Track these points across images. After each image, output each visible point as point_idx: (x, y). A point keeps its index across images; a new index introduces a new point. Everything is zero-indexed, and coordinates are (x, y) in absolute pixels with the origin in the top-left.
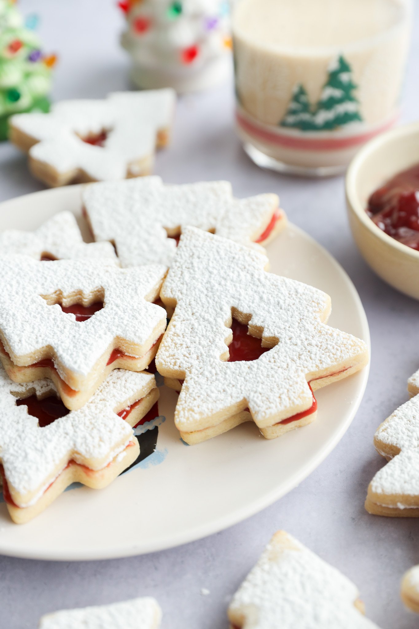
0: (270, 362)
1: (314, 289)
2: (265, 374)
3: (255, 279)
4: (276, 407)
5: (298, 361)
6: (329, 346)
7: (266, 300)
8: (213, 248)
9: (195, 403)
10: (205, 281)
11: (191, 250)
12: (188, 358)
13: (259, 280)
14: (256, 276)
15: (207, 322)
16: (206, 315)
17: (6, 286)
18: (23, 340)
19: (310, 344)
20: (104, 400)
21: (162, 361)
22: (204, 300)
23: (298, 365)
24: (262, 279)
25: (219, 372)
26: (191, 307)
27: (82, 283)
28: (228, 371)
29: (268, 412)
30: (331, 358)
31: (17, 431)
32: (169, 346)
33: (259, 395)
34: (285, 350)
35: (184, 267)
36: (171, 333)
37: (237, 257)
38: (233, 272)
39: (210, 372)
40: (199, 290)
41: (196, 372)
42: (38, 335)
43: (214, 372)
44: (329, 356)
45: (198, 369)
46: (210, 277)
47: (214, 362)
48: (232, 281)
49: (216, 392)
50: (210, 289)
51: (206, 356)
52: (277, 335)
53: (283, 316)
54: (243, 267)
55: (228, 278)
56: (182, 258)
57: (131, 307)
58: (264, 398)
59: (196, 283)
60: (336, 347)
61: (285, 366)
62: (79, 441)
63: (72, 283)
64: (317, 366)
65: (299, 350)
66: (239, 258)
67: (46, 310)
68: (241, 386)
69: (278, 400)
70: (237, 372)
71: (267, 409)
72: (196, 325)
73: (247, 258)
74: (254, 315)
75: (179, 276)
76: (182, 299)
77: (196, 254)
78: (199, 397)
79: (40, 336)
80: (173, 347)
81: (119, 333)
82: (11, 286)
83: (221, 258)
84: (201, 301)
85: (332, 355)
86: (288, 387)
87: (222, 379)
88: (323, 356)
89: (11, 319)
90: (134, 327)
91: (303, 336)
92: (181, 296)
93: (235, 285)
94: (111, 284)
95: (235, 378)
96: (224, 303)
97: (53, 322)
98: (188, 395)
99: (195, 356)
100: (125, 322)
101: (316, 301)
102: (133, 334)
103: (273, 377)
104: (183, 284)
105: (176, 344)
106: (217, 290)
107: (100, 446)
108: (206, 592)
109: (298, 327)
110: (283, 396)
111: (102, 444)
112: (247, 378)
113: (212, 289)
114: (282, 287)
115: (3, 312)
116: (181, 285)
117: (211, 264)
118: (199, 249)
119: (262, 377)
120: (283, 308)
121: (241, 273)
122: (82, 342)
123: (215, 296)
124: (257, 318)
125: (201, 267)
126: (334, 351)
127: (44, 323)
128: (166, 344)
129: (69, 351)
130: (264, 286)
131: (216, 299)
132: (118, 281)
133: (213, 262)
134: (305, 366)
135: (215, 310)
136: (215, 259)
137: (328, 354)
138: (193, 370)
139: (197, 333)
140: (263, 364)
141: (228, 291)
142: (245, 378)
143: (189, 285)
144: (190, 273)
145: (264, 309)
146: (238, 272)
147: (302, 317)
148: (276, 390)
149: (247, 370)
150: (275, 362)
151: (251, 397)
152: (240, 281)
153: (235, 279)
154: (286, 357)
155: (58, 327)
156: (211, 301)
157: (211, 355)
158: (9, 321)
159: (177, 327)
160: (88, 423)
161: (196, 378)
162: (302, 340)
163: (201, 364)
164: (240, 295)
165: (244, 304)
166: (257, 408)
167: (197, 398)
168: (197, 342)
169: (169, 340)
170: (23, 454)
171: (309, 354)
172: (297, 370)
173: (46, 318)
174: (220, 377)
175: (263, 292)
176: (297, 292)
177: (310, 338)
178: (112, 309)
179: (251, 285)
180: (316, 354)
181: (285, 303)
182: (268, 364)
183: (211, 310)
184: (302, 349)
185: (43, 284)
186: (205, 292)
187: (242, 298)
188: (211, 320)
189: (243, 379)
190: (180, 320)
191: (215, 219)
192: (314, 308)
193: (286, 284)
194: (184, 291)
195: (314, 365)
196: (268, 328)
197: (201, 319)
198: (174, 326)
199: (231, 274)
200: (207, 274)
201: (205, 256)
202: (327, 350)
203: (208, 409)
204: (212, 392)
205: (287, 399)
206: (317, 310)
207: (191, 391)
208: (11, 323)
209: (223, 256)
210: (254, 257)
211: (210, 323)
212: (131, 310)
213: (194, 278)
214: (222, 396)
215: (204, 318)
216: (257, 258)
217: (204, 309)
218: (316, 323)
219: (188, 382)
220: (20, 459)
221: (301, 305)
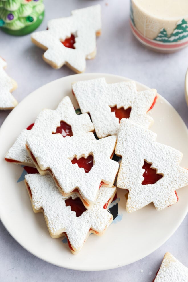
0: (161, 185)
1: (176, 150)
2: (159, 191)
3: (153, 147)
4: (164, 206)
5: (171, 185)
6: (183, 178)
7: (158, 157)
8: (134, 130)
9: (134, 204)
10: (133, 147)
11: (125, 131)
12: (129, 183)
13: (154, 147)
14: (153, 145)
15: (135, 167)
16: (134, 163)
17: (54, 155)
18: (67, 185)
19: (176, 177)
20: (99, 202)
21: (119, 185)
22: (133, 156)
23: (172, 187)
24: (155, 146)
25: (141, 190)
26: (128, 160)
27: (84, 151)
28: (145, 190)
29: (161, 208)
30: (184, 183)
31: (69, 220)
32: (121, 178)
33: (158, 201)
34: (166, 180)
35: (123, 140)
36: (121, 172)
37: (144, 135)
38: (143, 143)
39: (138, 190)
40: (131, 152)
41: (133, 190)
42: (72, 182)
43: (140, 190)
44: (183, 182)
45: (133, 188)
46: (134, 145)
47: (139, 186)
48: (143, 147)
49: (141, 199)
50: (135, 151)
51: (136, 183)
52: (163, 173)
53: (165, 164)
54: (147, 140)
55: (142, 146)
56: (122, 136)
57: (105, 164)
58: (160, 202)
59: (129, 148)
60: (186, 178)
61: (167, 188)
62: (93, 224)
63: (80, 151)
64: (179, 187)
65: (171, 179)
66: (145, 136)
67: (73, 167)
68: (150, 196)
69: (165, 203)
70: (149, 190)
71: (161, 207)
72: (131, 168)
73: (149, 136)
74: (153, 163)
75: (122, 144)
76: (124, 156)
77: (128, 134)
78: (135, 201)
79: (73, 182)
80: (123, 179)
81: (103, 178)
82: (56, 155)
83: (138, 136)
84: (132, 157)
85: (184, 182)
86: (168, 197)
87: (143, 193)
88: (181, 183)
89: (60, 174)
90: (108, 175)
91: (173, 173)
92: (123, 154)
93: (144, 149)
94: (95, 151)
95: (148, 193)
96: (141, 158)
97: (76, 174)
98: (131, 201)
99: (131, 183)
100: (105, 173)
101: (177, 156)
102: (108, 179)
103: (162, 193)
104: (124, 148)
105: (124, 177)
106: (138, 152)
107: (101, 226)
108: (142, 271)
109: (171, 169)
110: (167, 201)
111: (102, 224)
112: (153, 193)
113: (136, 151)
114: (164, 150)
115: (56, 170)
116: (123, 149)
117: (134, 139)
118: (129, 131)
119: (158, 193)
120: (164, 160)
121: (147, 143)
122: (90, 185)
123: (137, 155)
124: (155, 165)
125: (130, 140)
126: (185, 180)
127: (73, 175)
128: (120, 177)
129: (86, 190)
130: (156, 150)
131: (138, 156)
132: (98, 148)
133: (135, 138)
134: (174, 187)
135: (138, 161)
136: (136, 136)
137: (183, 181)
138: (132, 189)
139: (131, 172)
140: (158, 187)
141: (142, 152)
142: (152, 193)
143: (126, 149)
144: (126, 143)
145: (157, 161)
146: (146, 143)
147: (172, 164)
148: (164, 198)
149: (152, 189)
150: (163, 185)
151: (155, 201)
152: (147, 147)
153: (144, 147)
154: (167, 183)
155: (79, 176)
156: (136, 157)
157: (138, 183)
158: (59, 175)
159: (123, 169)
160: (95, 215)
161: (133, 193)
162: (172, 175)
163: (135, 186)
164: (147, 154)
165: (149, 159)
166: (157, 206)
167: (134, 202)
168: (132, 176)
169: (121, 175)
170: (74, 232)
171: (176, 181)
172: (171, 189)
173: (73, 172)
174: (142, 192)
175: (156, 153)
176: (169, 152)
177: (176, 174)
178: (98, 165)
179: (151, 149)
180: (178, 182)
181: (165, 158)
182: (160, 187)
183: (136, 161)
184: (173, 179)
185: (68, 153)
186: (133, 152)
187: (148, 156)
188: (137, 166)
189: (151, 193)
190: (124, 166)
191: (131, 102)
192: (177, 160)
193: (165, 148)
194: (125, 152)
195: (178, 187)
196: (159, 170)
197: (133, 166)
198: (122, 169)
199: (143, 144)
200: (133, 144)
201: (131, 135)
202: (182, 180)
203: (139, 206)
204: (140, 199)
205: (168, 202)
206: (178, 161)
207: (132, 199)
208: (61, 177)
209: (139, 135)
210: (151, 135)
211: (136, 167)
212: (106, 166)
213: (128, 146)
214: (143, 201)
215: (133, 165)
216: (153, 136)
217: (134, 161)
218: (178, 167)
219: (131, 195)
220: (73, 234)
221: (171, 158)
